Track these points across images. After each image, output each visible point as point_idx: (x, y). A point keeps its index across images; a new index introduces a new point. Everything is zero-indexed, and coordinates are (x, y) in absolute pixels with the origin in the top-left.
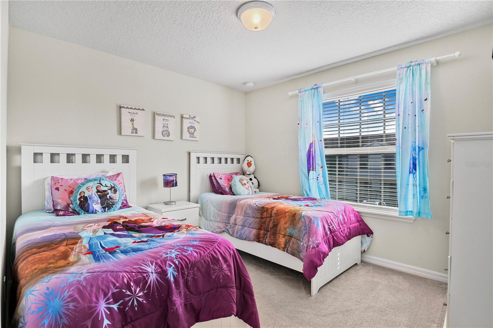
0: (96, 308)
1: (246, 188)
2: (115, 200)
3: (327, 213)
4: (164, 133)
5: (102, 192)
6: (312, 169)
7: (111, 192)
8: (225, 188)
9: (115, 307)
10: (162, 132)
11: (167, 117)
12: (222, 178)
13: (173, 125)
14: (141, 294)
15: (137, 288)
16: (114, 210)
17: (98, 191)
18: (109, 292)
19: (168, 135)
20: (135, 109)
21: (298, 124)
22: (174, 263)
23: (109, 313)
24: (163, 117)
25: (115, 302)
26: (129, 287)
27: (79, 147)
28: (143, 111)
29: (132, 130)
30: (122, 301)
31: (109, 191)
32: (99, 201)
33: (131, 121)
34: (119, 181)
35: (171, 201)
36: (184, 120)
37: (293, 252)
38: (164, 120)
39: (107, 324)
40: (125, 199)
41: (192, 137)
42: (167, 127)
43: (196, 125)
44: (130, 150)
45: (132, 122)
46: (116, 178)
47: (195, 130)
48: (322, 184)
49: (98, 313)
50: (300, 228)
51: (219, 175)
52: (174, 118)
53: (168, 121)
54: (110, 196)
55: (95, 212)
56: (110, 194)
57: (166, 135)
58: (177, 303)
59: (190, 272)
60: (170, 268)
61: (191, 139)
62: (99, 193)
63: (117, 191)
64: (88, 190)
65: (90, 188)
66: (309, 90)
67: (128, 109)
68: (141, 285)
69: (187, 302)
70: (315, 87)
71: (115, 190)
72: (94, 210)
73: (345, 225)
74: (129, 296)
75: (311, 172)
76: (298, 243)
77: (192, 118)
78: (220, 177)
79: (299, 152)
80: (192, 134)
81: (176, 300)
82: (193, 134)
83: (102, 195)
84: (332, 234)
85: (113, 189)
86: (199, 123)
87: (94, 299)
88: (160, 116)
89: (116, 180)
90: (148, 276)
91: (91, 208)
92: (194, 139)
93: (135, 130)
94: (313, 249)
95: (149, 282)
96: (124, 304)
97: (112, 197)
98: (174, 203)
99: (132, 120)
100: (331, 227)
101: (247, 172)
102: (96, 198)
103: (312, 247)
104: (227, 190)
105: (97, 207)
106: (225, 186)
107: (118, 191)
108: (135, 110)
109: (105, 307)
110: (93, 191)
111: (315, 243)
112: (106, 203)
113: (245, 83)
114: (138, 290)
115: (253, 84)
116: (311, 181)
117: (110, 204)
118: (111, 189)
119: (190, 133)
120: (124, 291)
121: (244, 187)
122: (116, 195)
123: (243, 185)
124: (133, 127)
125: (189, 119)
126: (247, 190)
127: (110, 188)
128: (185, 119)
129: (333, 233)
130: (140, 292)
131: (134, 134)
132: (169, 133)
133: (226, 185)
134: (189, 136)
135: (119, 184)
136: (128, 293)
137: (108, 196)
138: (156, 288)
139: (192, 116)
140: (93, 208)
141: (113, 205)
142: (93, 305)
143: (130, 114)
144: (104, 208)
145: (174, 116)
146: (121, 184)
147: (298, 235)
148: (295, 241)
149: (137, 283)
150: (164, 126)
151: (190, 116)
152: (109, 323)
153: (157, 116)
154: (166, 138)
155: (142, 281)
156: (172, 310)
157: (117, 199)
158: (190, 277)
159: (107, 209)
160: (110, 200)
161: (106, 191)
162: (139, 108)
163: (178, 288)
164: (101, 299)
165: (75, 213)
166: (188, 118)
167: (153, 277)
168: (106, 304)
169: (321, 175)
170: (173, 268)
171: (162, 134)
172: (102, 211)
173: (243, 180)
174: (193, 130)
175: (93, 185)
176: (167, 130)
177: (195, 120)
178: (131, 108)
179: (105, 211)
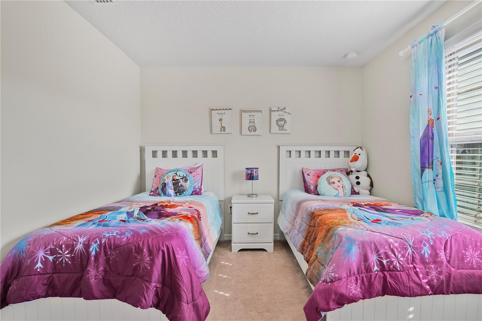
0: (36, 254)
1: (333, 187)
2: (185, 188)
3: (385, 236)
4: (250, 129)
5: (176, 181)
6: (427, 166)
7: (182, 181)
8: (310, 186)
9: (51, 258)
10: (248, 128)
11: (253, 113)
12: (310, 174)
13: (260, 120)
14: (69, 256)
15: (66, 251)
16: (184, 196)
17: (173, 180)
18: (48, 247)
19: (255, 130)
20: (223, 109)
21: (411, 97)
22: (101, 241)
23: (44, 260)
24: (250, 113)
25: (51, 254)
26: (61, 248)
27: (179, 146)
28: (230, 110)
29: (221, 128)
30: (55, 256)
31: (181, 180)
32: (173, 188)
33: (219, 121)
34: (197, 172)
35: (253, 193)
36: (273, 113)
37: (312, 278)
38: (250, 116)
39: (40, 267)
40: (200, 188)
41: (281, 130)
42: (254, 122)
43: (286, 117)
44: (218, 146)
45: (221, 122)
46: (195, 170)
47: (285, 122)
48: (441, 191)
49: (36, 257)
50: (328, 248)
51: (308, 170)
52: (261, 112)
53: (254, 116)
54: (181, 184)
55: (169, 195)
56: (182, 182)
57: (253, 131)
58: (91, 273)
59: (113, 253)
60: (95, 244)
61: (281, 132)
62: (173, 181)
63: (187, 181)
64: (168, 178)
65: (169, 177)
66: (426, 39)
67: (217, 111)
68: (70, 249)
69: (106, 277)
70: (432, 32)
71: (185, 179)
72: (169, 194)
73: (433, 266)
74: (60, 254)
75: (427, 170)
76: (319, 269)
77: (282, 110)
78: (308, 172)
79: (412, 139)
80: (281, 127)
81: (91, 270)
82: (283, 126)
83: (176, 183)
84: (386, 273)
85: (184, 179)
86: (290, 114)
87: (38, 248)
88: (246, 112)
89: (195, 171)
90: (76, 245)
91: (167, 192)
92: (284, 132)
93: (223, 128)
94: (323, 283)
95: (75, 249)
96: (57, 258)
97: (182, 185)
98: (255, 196)
99: (221, 120)
100: (385, 262)
101: (352, 168)
102: (171, 185)
103: (323, 279)
104: (312, 188)
105: (171, 191)
106: (311, 184)
107: (189, 181)
108: (223, 111)
109: (43, 256)
110: (170, 179)
111: (330, 276)
112: (178, 189)
113: (345, 56)
114: (67, 252)
115: (355, 55)
116: (426, 185)
117: (181, 191)
118: (182, 179)
119: (279, 126)
120: (58, 249)
121: (331, 186)
122: (186, 183)
123: (330, 184)
124: (221, 126)
125: (278, 112)
126: (335, 190)
127: (182, 177)
128: (273, 111)
129: (388, 271)
130: (68, 254)
131: (223, 132)
132: (256, 128)
133: (312, 182)
134: (278, 129)
135: (197, 175)
136: (60, 251)
137: (180, 184)
138: (80, 254)
139: (281, 108)
140: (169, 192)
141: (183, 192)
142: (36, 251)
143: (219, 114)
144: (176, 193)
145: (261, 111)
146: (198, 175)
147: (322, 258)
148: (317, 265)
149: (67, 247)
150: (250, 122)
151: (279, 108)
152: (42, 267)
153: (243, 113)
154: (253, 133)
155: (71, 247)
156: (85, 277)
157: (187, 187)
158: (112, 257)
159: (178, 194)
160: (181, 187)
161: (178, 180)
162: (226, 108)
163: (96, 262)
164: (42, 249)
165: (159, 195)
166: (276, 111)
167: (79, 246)
168: (45, 254)
169: (440, 176)
170: (98, 245)
171: (249, 130)
172: (175, 195)
173: (332, 178)
174: (282, 123)
175: (171, 174)
176: (254, 125)
177: (285, 112)
178: (220, 109)
179: (177, 196)
